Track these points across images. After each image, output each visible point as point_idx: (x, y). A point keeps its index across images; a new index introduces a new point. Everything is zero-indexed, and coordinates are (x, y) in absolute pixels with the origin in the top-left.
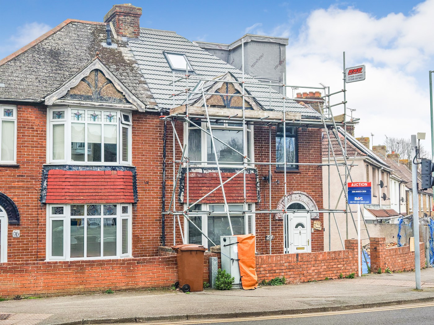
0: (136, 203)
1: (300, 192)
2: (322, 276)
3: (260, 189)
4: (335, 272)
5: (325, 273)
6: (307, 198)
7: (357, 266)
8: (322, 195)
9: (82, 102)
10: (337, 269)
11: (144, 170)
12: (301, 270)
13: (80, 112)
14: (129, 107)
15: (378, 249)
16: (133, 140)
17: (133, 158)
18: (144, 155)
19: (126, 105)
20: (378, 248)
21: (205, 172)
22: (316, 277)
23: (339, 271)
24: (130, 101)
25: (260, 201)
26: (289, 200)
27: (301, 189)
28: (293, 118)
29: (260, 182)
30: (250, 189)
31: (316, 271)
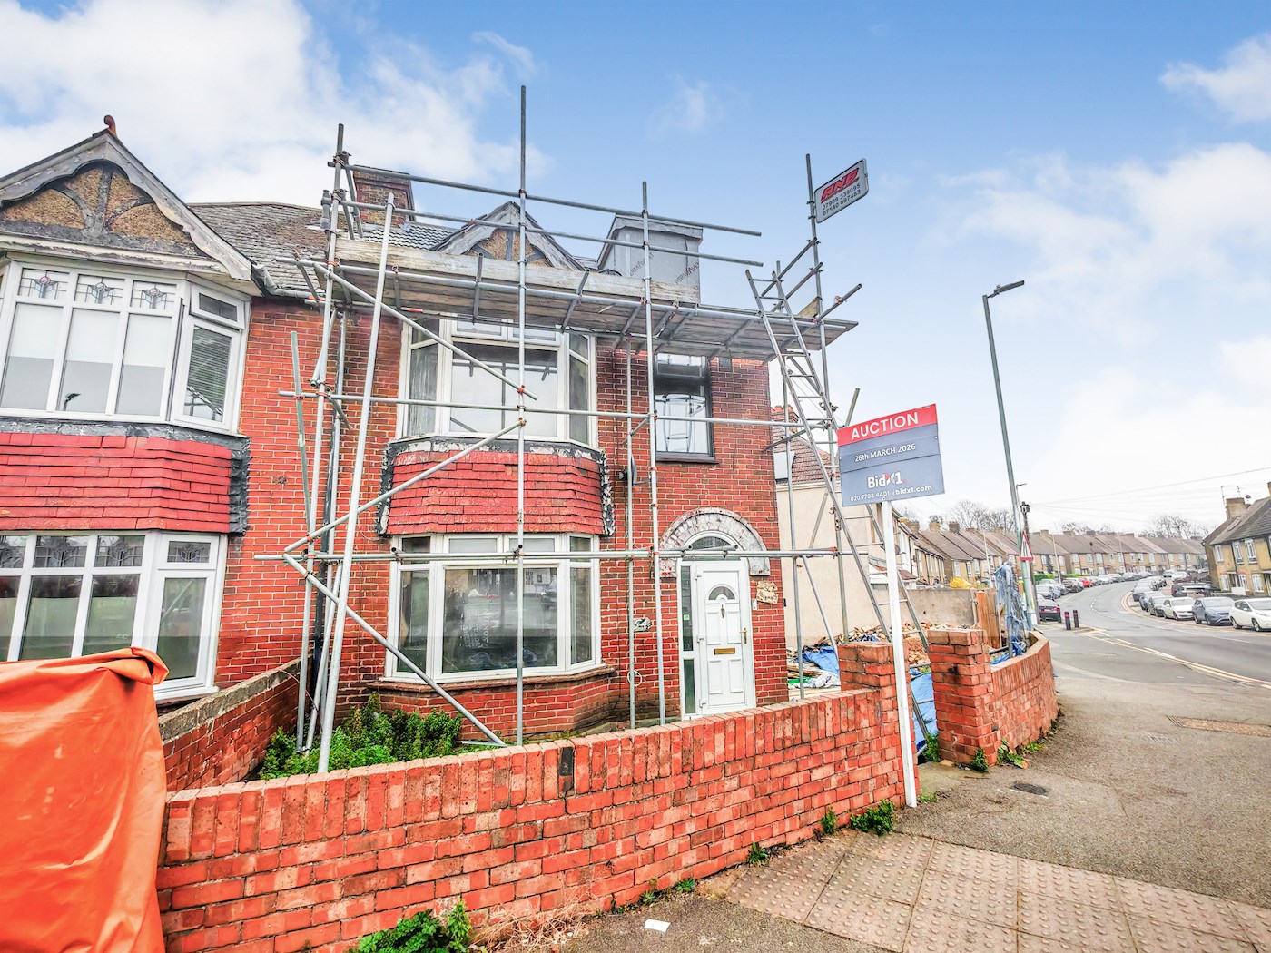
0: (240, 534)
1: (718, 510)
2: (727, 845)
3: (613, 502)
4: (799, 805)
5: (743, 824)
6: (738, 524)
7: (896, 761)
8: (776, 519)
9: (44, 244)
10: (808, 790)
11: (276, 448)
12: (590, 838)
13: (53, 277)
14: (203, 267)
15: (966, 673)
16: (249, 369)
17: (242, 414)
18: (278, 409)
19: (193, 262)
20: (963, 670)
21: (437, 447)
22: (690, 858)
23: (816, 801)
24: (205, 249)
25: (612, 532)
26: (690, 530)
27: (722, 503)
28: (673, 297)
29: (613, 484)
30: (571, 496)
31: (691, 828)
